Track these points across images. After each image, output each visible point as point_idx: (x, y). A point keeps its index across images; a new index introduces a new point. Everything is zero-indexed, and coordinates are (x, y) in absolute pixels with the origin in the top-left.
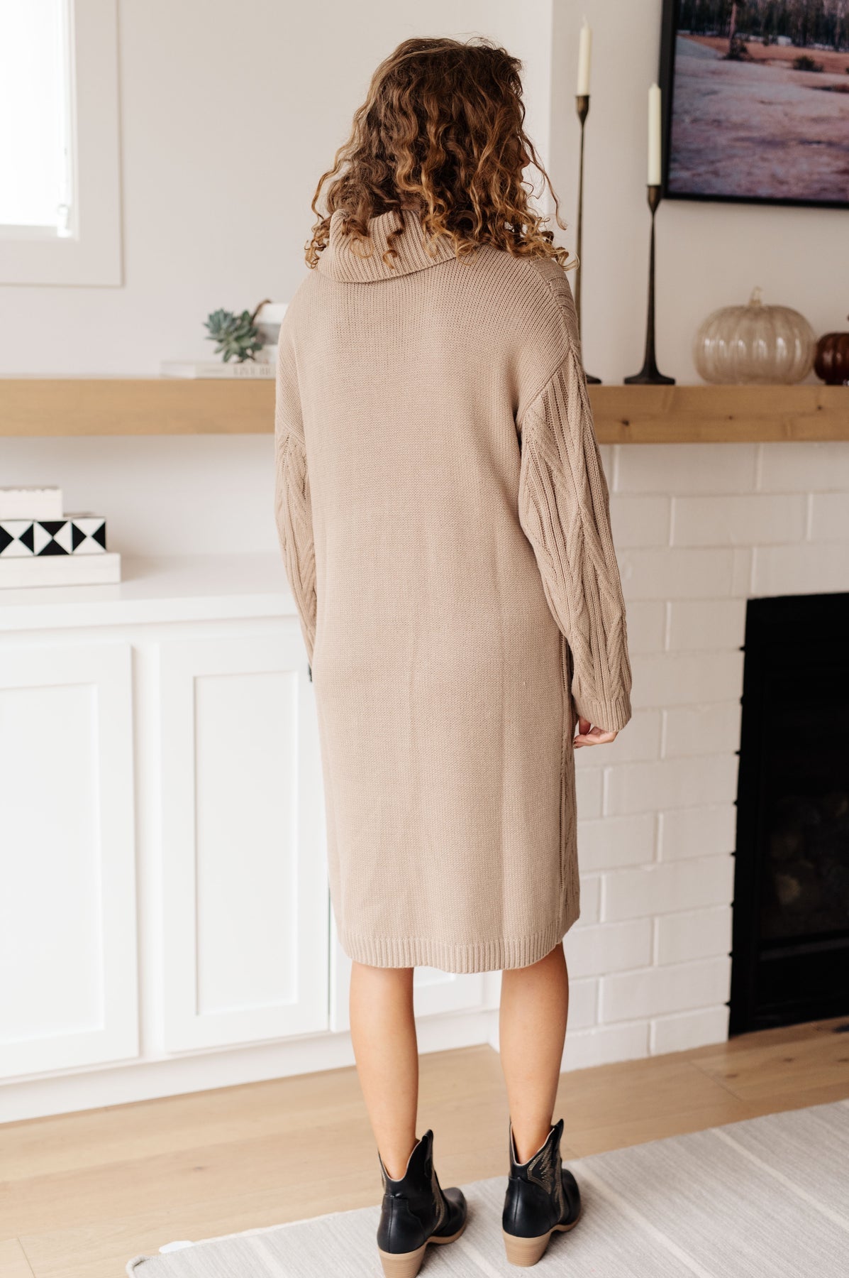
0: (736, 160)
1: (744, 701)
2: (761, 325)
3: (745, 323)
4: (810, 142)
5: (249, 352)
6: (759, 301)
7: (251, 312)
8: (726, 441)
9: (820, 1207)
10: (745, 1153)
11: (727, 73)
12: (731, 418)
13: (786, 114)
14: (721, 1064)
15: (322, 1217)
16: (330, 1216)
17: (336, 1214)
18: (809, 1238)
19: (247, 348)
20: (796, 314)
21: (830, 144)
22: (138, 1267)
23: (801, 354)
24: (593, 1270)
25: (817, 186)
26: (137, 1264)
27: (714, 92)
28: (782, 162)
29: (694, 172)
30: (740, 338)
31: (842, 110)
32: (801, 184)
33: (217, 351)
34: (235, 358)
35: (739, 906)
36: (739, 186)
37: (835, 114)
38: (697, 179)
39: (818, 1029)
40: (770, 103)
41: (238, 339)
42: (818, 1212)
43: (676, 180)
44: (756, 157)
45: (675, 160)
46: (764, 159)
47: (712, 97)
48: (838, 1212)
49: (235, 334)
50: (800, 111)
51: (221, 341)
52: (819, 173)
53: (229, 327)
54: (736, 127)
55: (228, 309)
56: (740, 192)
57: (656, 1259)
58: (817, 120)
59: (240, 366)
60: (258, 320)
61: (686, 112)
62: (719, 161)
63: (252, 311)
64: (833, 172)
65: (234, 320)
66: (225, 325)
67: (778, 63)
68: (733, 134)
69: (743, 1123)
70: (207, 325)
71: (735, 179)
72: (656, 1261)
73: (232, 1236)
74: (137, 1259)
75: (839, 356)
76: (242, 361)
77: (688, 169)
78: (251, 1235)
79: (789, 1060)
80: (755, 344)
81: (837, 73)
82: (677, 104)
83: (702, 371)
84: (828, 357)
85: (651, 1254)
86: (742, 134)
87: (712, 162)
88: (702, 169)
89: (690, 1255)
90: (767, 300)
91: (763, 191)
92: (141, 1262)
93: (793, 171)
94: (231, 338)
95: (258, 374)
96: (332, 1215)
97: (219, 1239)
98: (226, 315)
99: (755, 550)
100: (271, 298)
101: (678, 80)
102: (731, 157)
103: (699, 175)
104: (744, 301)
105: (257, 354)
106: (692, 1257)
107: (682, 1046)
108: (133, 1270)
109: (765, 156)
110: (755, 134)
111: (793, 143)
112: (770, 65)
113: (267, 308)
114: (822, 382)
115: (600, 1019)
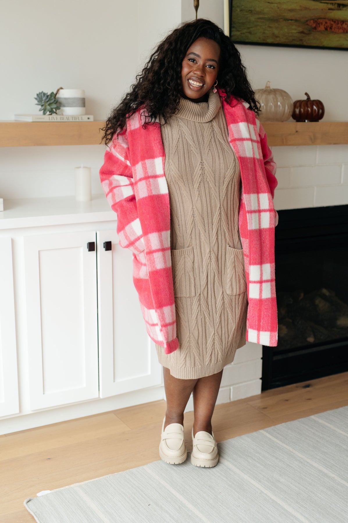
2: (271, 97)
3: (264, 96)
5: (54, 110)
6: (269, 87)
9: (309, 461)
10: (275, 439)
14: (258, 403)
15: (104, 477)
17: (110, 475)
18: (306, 474)
19: (53, 108)
20: (285, 92)
22: (28, 503)
23: (287, 110)
24: (220, 493)
26: (28, 502)
30: (263, 103)
33: (40, 110)
34: (48, 113)
39: (297, 387)
41: (50, 105)
42: (308, 462)
48: (315, 462)
49: (49, 103)
51: (42, 106)
53: (45, 99)
55: (46, 92)
57: (245, 486)
59: (51, 116)
60: (57, 96)
63: (55, 92)
65: (48, 96)
69: (272, 427)
70: (36, 99)
72: (245, 487)
73: (67, 487)
74: (28, 499)
75: (302, 110)
76: (51, 114)
78: (75, 486)
79: (287, 400)
80: (269, 105)
84: (297, 111)
85: (243, 484)
86: (261, 16)
89: (259, 484)
90: (273, 86)
92: (30, 500)
94: (47, 104)
95: (59, 120)
96: (108, 475)
98: (44, 94)
100: (63, 87)
104: (263, 87)
105: (58, 111)
107: (243, 397)
108: (27, 504)
113: (61, 91)
114: (295, 121)
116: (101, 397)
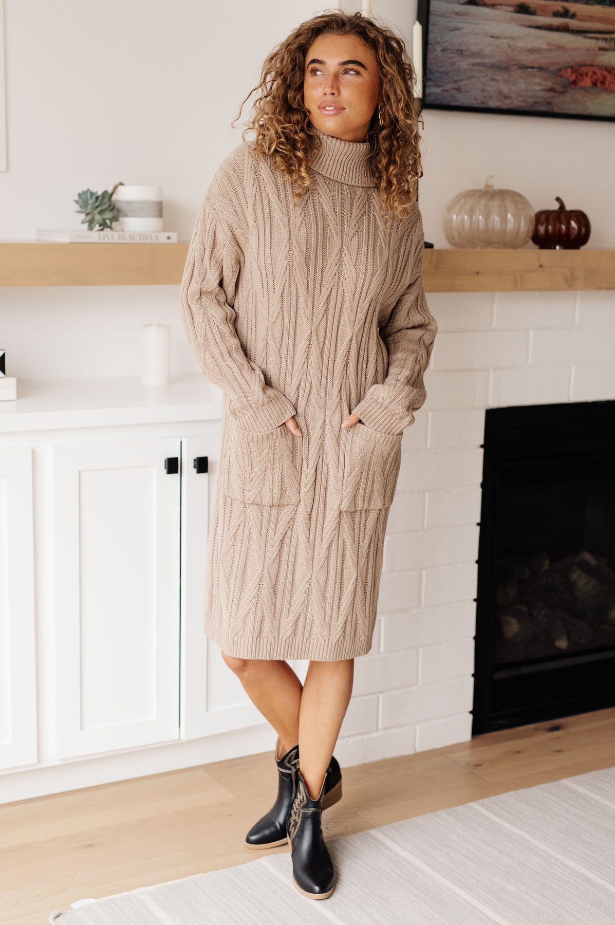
0: (474, 80)
1: (483, 485)
2: (495, 204)
3: (483, 202)
4: (527, 68)
5: (108, 222)
6: (492, 186)
7: (110, 191)
8: (474, 291)
9: (558, 856)
10: (497, 819)
11: (467, 14)
12: (478, 273)
13: (509, 46)
14: (466, 756)
15: (191, 877)
16: (197, 876)
17: (201, 874)
18: (553, 878)
19: (107, 219)
20: (520, 195)
21: (541, 69)
22: (57, 918)
23: (525, 227)
24: (400, 907)
25: (531, 100)
27: (458, 29)
28: (506, 82)
29: (443, 88)
30: (480, 214)
31: (549, 44)
32: (520, 99)
33: (83, 222)
34: (97, 227)
35: (479, 639)
36: (476, 99)
37: (544, 46)
38: (445, 94)
39: (536, 729)
40: (498, 38)
41: (101, 212)
42: (557, 859)
43: (431, 94)
44: (488, 78)
45: (429, 80)
46: (494, 80)
47: (456, 32)
48: (571, 859)
49: (99, 209)
50: (520, 44)
51: (87, 214)
52: (533, 91)
53: (94, 203)
54: (474, 55)
55: (94, 189)
56: (476, 104)
57: (444, 897)
58: (532, 51)
59: (102, 233)
60: (114, 197)
61: (438, 43)
62: (461, 80)
64: (542, 90)
65: (97, 198)
66: (91, 202)
67: (503, 7)
68: (472, 61)
69: (492, 798)
70: (77, 202)
71: (472, 95)
72: (444, 899)
73: (125, 894)
74: (56, 913)
75: (550, 228)
76: (102, 230)
77: (439, 86)
78: (140, 892)
79: (518, 752)
80: (491, 218)
81: (545, 16)
82: (431, 37)
83: (450, 239)
84: (542, 229)
85: (440, 894)
86: (478, 60)
87: (457, 81)
88: (449, 86)
90: (498, 185)
91: (493, 104)
92: (60, 915)
93: (514, 89)
94: (96, 212)
95: (116, 240)
97: (115, 896)
98: (92, 194)
99: (492, 372)
100: (124, 182)
101: (432, 19)
102: (470, 78)
103: (447, 91)
104: (481, 186)
105: (114, 224)
106: (470, 895)
107: (439, 745)
108: (54, 921)
109: (494, 77)
110: (487, 61)
111: (514, 68)
112: (498, 9)
113: (120, 188)
114: (537, 247)
115: (380, 726)
116: (183, 738)
